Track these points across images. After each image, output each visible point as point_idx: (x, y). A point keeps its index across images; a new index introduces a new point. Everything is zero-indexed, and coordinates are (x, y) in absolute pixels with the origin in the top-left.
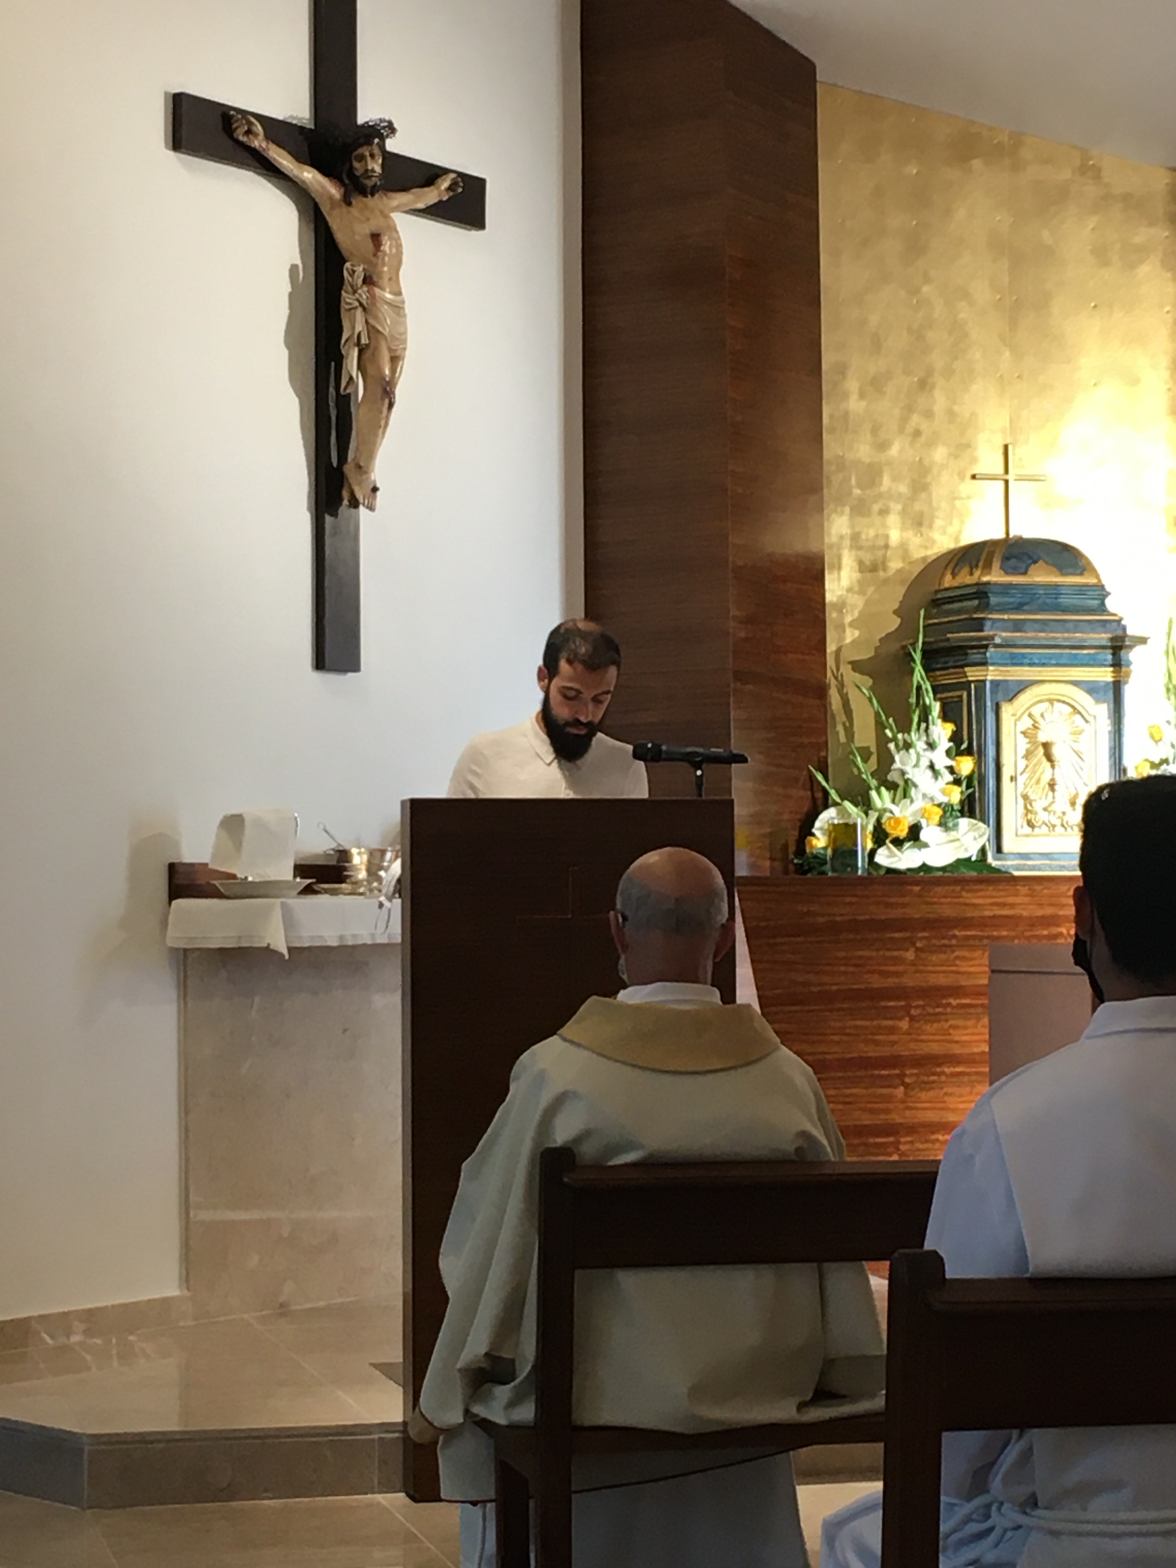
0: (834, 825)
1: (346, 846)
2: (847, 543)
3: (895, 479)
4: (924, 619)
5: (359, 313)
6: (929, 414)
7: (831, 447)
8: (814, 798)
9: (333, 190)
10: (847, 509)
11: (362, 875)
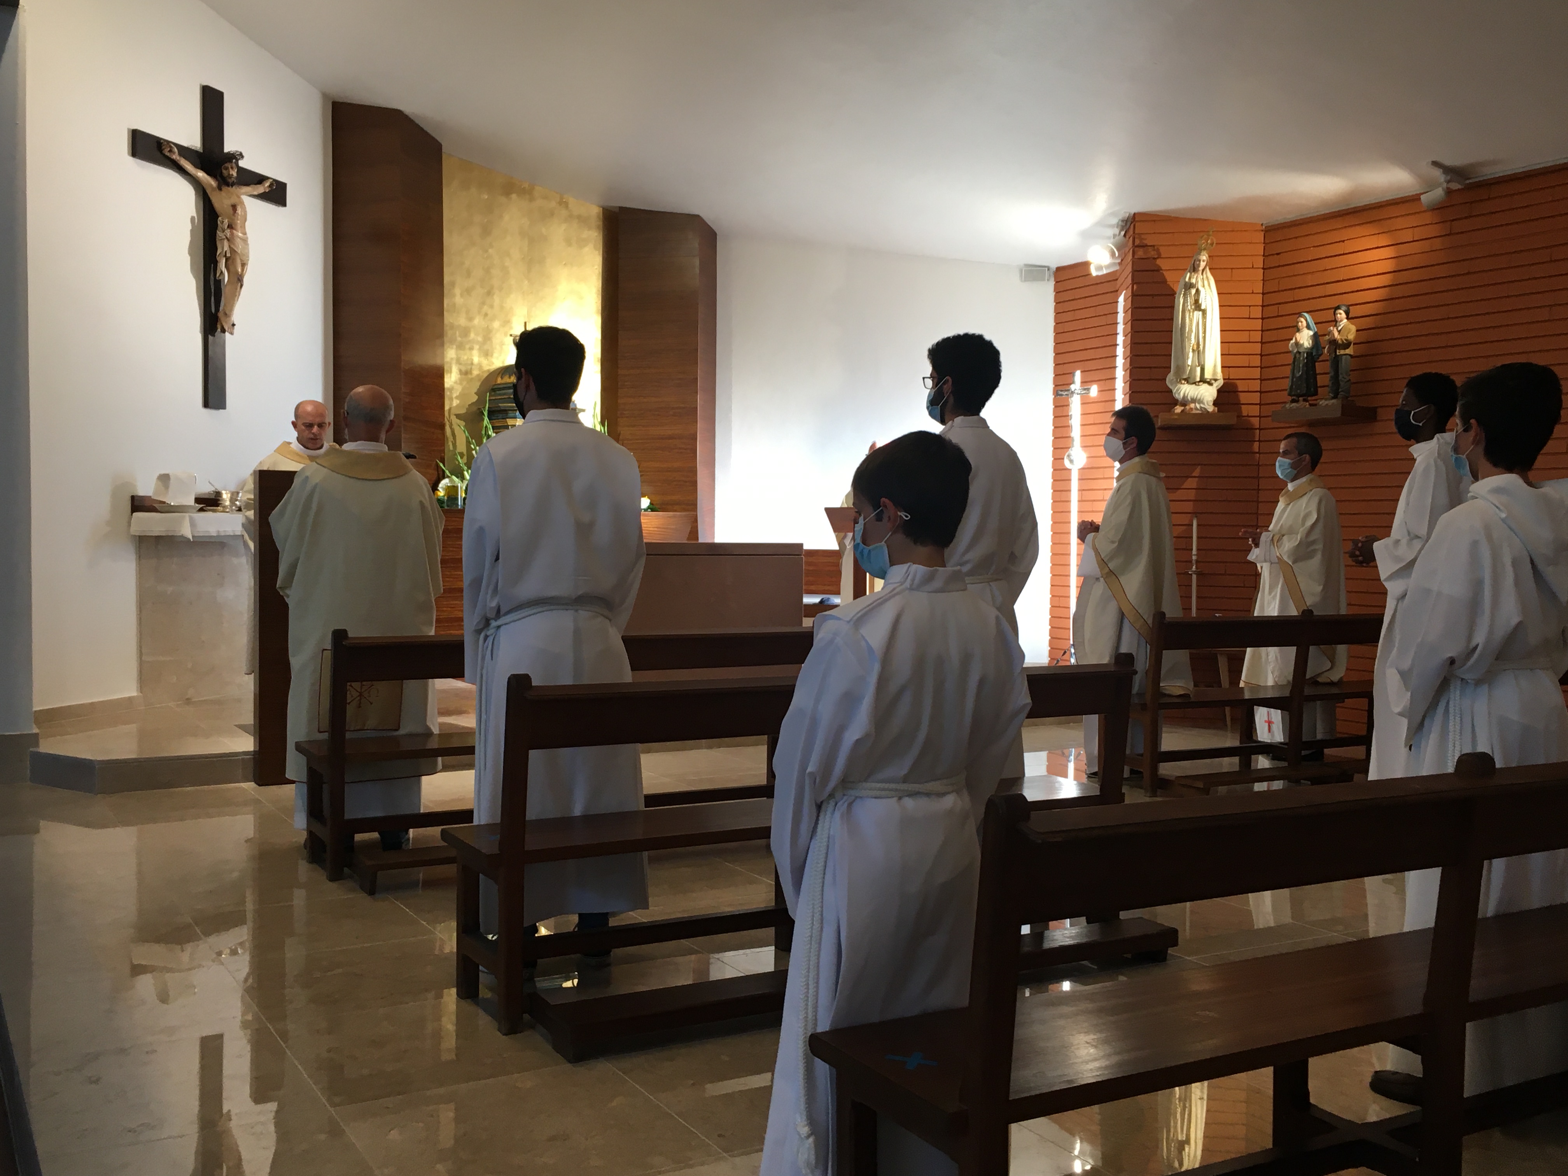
0: (448, 486)
1: (219, 489)
2: (454, 361)
3: (477, 334)
4: (489, 397)
5: (226, 241)
6: (492, 307)
7: (448, 318)
8: (438, 474)
9: (213, 183)
10: (455, 347)
11: (228, 503)
